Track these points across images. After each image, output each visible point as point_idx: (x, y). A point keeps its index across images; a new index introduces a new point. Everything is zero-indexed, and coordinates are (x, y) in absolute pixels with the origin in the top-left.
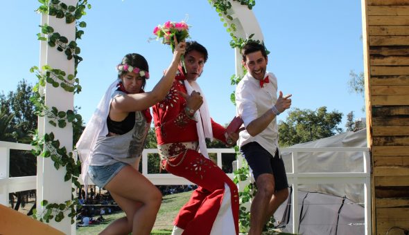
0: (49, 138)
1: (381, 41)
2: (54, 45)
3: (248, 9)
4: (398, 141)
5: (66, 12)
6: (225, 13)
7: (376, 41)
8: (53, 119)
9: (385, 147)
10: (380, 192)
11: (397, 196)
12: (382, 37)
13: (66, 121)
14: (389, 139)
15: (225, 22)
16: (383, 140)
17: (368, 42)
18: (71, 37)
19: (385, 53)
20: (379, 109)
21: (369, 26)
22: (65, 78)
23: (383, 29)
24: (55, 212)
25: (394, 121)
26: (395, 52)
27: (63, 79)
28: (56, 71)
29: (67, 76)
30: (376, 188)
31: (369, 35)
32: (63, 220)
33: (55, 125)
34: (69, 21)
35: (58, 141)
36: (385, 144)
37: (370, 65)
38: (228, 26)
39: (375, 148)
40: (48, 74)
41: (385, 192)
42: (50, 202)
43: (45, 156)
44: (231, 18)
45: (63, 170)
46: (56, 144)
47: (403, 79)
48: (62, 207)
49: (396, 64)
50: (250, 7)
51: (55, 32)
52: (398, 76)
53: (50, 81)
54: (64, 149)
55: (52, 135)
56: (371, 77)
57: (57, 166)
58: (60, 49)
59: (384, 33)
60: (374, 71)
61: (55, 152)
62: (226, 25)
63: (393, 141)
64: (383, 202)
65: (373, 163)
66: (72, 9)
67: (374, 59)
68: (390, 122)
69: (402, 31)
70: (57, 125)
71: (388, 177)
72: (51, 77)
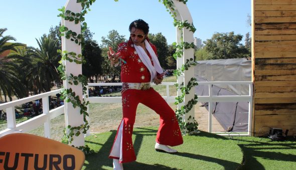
0: (69, 91)
1: (262, 20)
2: (69, 37)
3: (183, 4)
4: (269, 78)
5: (75, 17)
6: (170, 6)
7: (259, 20)
8: (70, 81)
9: (261, 82)
10: (258, 106)
11: (267, 109)
12: (263, 18)
13: (78, 81)
14: (264, 77)
15: (170, 11)
16: (260, 78)
17: (254, 21)
18: (78, 32)
19: (264, 27)
20: (259, 60)
21: (255, 11)
22: (76, 56)
23: (263, 13)
24: (75, 132)
25: (267, 67)
26: (270, 26)
27: (75, 58)
28: (71, 54)
29: (77, 55)
30: (256, 104)
31: (255, 17)
32: (79, 135)
33: (72, 84)
34: (77, 22)
35: (74, 92)
36: (261, 80)
37: (255, 35)
38: (172, 14)
39: (256, 82)
40: (66, 55)
41: (260, 107)
42: (73, 126)
43: (68, 102)
44: (173, 9)
45: (78, 108)
46: (74, 94)
47: (274, 42)
48: (79, 128)
49: (270, 34)
50: (185, 3)
51: (69, 30)
52: (270, 41)
53: (68, 59)
54: (78, 97)
55: (71, 89)
56: (255, 41)
57: (74, 107)
58: (72, 40)
59: (264, 15)
60: (257, 38)
61: (73, 99)
62: (170, 13)
63: (266, 78)
64: (258, 112)
65: (254, 91)
66: (78, 15)
67: (257, 30)
68: (265, 68)
69: (275, 14)
70: (73, 84)
71: (262, 98)
72: (68, 56)
